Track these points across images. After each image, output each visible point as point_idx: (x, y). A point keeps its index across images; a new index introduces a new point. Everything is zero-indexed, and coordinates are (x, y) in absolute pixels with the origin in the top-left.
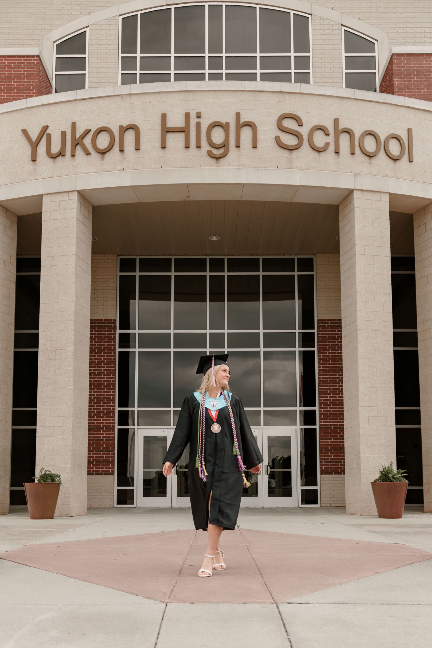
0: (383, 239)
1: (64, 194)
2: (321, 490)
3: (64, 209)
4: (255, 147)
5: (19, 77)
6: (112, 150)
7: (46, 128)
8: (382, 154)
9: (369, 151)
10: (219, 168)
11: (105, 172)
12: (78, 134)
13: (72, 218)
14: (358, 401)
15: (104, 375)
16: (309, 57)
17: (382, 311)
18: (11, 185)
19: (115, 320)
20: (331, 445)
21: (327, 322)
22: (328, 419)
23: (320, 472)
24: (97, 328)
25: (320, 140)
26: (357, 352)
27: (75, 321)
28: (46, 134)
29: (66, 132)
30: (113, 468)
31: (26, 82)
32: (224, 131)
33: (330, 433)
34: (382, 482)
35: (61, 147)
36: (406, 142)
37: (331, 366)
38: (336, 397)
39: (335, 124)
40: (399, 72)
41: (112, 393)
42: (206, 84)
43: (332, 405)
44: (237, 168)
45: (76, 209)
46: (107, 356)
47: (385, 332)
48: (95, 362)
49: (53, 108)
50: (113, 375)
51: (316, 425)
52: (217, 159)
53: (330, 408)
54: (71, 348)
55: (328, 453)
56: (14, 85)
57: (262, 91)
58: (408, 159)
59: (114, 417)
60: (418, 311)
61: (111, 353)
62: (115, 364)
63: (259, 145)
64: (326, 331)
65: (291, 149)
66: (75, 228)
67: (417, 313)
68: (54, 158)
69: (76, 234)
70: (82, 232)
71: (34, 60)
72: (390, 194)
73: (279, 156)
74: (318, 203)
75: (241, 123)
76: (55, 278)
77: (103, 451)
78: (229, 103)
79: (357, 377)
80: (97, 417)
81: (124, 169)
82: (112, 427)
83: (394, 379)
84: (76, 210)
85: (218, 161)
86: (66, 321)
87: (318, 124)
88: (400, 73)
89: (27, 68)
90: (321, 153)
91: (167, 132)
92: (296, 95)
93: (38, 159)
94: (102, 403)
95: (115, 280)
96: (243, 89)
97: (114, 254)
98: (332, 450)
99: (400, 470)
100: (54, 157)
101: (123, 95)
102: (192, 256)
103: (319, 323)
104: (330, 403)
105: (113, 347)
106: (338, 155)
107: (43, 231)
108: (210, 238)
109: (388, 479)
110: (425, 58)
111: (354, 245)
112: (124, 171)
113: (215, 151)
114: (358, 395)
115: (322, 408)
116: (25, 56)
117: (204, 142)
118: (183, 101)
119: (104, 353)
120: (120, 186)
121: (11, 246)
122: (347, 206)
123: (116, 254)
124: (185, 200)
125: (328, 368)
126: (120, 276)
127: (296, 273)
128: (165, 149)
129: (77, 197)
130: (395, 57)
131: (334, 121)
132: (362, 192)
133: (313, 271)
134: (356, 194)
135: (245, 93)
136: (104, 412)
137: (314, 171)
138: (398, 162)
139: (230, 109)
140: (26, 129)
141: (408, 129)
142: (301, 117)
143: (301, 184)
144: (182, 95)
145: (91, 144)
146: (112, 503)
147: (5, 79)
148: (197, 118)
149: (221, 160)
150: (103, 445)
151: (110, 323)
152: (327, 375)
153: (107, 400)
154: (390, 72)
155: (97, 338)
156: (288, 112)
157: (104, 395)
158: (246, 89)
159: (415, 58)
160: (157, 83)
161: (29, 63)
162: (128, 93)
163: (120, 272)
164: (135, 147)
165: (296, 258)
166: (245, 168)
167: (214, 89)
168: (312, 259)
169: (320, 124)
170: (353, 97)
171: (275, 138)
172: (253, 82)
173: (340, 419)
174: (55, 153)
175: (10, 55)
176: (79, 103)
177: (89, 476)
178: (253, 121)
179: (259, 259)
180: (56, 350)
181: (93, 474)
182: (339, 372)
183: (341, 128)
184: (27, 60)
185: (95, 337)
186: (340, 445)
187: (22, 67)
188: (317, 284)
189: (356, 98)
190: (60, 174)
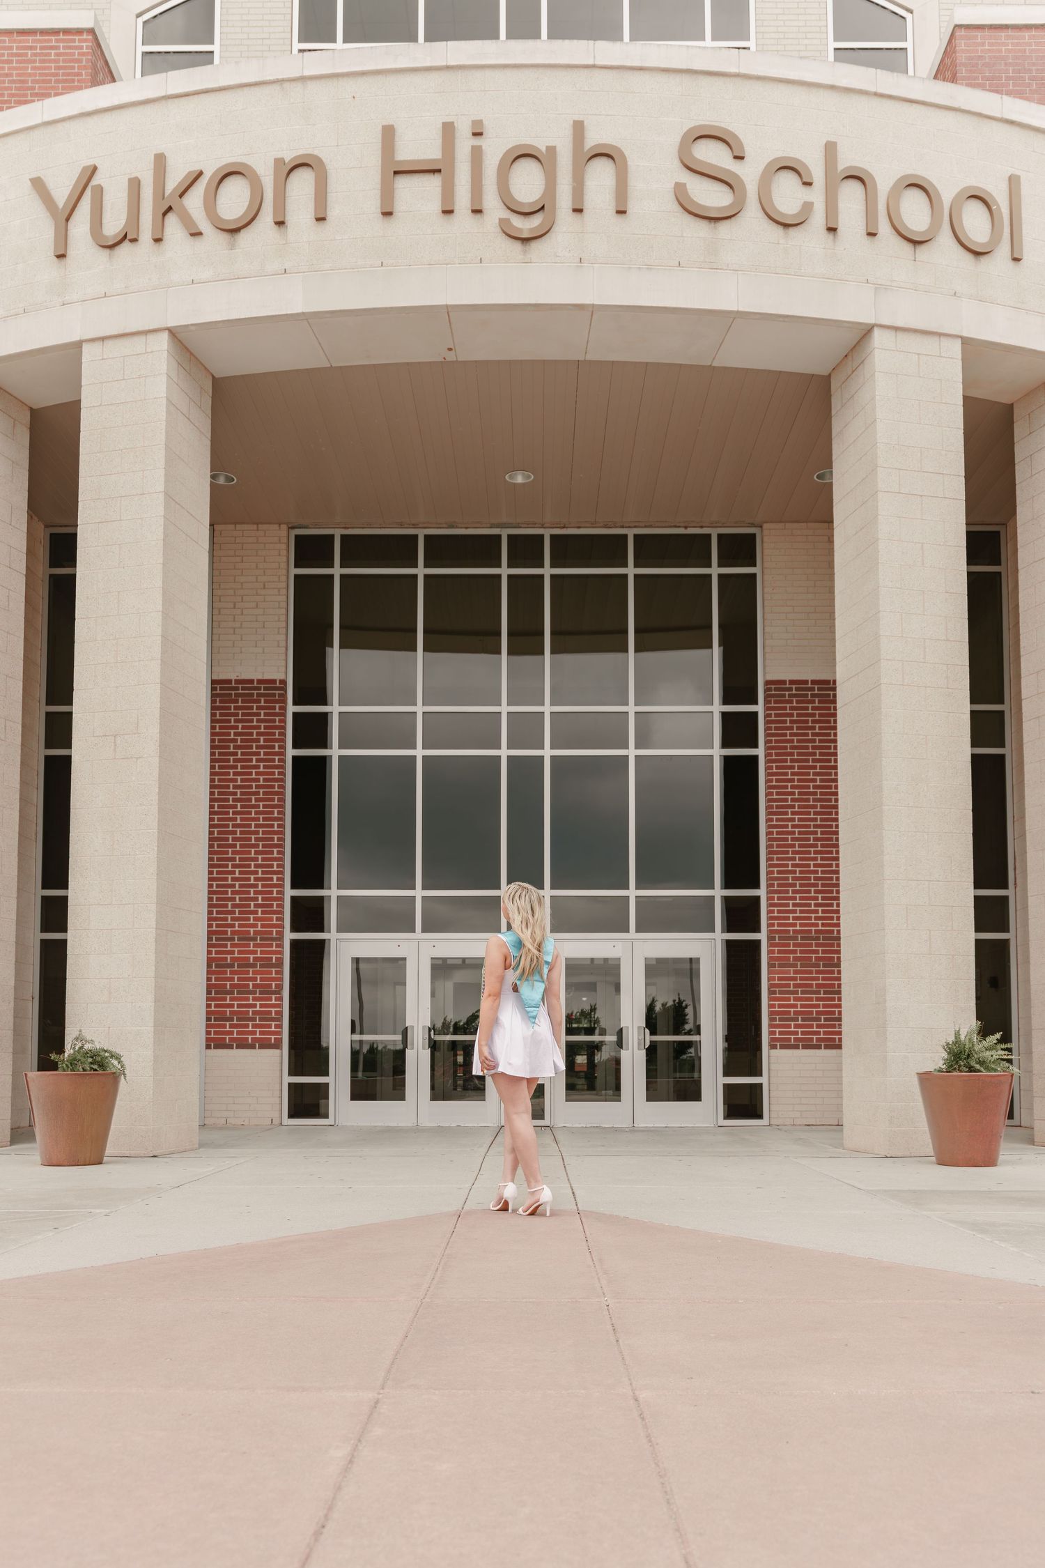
0: (946, 455)
1: (136, 339)
2: (771, 1085)
3: (134, 376)
4: (621, 212)
5: (44, 82)
6: (255, 221)
7: (92, 172)
8: (945, 237)
9: (914, 228)
10: (530, 264)
11: (238, 278)
12: (172, 184)
13: (155, 398)
14: (881, 869)
15: (256, 813)
17: (944, 638)
18: (6, 320)
19: (284, 682)
20: (794, 979)
21: (788, 686)
22: (788, 918)
23: (769, 1043)
24: (240, 700)
25: (788, 196)
26: (879, 741)
27: (164, 664)
28: (90, 191)
29: (139, 181)
30: (280, 1033)
32: (542, 172)
33: (794, 952)
34: (947, 1072)
35: (128, 220)
36: (1005, 211)
37: (797, 791)
38: (809, 866)
39: (826, 155)
40: (971, 71)
41: (275, 855)
42: (502, 50)
43: (799, 883)
44: (576, 264)
45: (166, 375)
46: (265, 767)
47: (950, 691)
48: (236, 780)
49: (107, 119)
50: (279, 813)
51: (760, 932)
52: (526, 241)
53: (794, 892)
54: (151, 730)
55: (789, 999)
57: (641, 69)
58: (1010, 253)
59: (282, 913)
61: (275, 759)
62: (283, 787)
63: (632, 207)
64: (785, 708)
65: (714, 218)
66: (163, 426)
68: (111, 247)
69: (165, 441)
70: (182, 440)
71: (80, 41)
72: (966, 342)
73: (685, 235)
75: (586, 150)
76: (113, 552)
77: (254, 993)
78: (556, 99)
79: (879, 805)
80: (240, 912)
81: (285, 270)
82: (276, 934)
83: (973, 809)
84: (164, 379)
85: (528, 247)
86: (141, 662)
87: (783, 155)
88: (974, 73)
89: (64, 61)
90: (792, 231)
91: (396, 173)
92: (727, 80)
93: (71, 253)
94: (252, 879)
95: (284, 585)
96: (591, 62)
97: (280, 524)
98: (796, 992)
100: (111, 245)
101: (283, 80)
102: (467, 528)
103: (770, 689)
104: (794, 879)
105: (279, 745)
106: (835, 236)
108: (511, 477)
109: (966, 1066)
110: (1034, 36)
111: (874, 470)
112: (285, 275)
113: (518, 222)
114: (882, 855)
115: (776, 892)
116: (59, 32)
117: (492, 202)
118: (438, 92)
119: (258, 760)
120: (277, 314)
122: (853, 372)
123: (285, 524)
124: (444, 358)
125: (790, 797)
126: (296, 577)
127: (715, 571)
128: (391, 217)
129: (168, 346)
130: (961, 32)
131: (823, 150)
132: (893, 333)
133: (755, 566)
134: (878, 335)
135: (596, 72)
136: (257, 899)
137: (773, 275)
138: (983, 259)
139: (557, 112)
140: (42, 177)
141: (1010, 178)
142: (741, 137)
143: (741, 309)
144: (434, 78)
145: (204, 209)
146: (277, 1114)
147: (11, 88)
148: (474, 137)
149: (535, 244)
150: (255, 979)
151: (272, 687)
152: (786, 813)
153: (263, 873)
154: (948, 75)
155: (240, 725)
156: (707, 123)
157: (257, 859)
158: (599, 62)
159: (1010, 36)
161: (70, 47)
162: (298, 75)
163: (296, 566)
164: (314, 214)
165: (714, 533)
166: (594, 265)
167: (517, 62)
168: (752, 537)
169: (787, 155)
170: (873, 89)
171: (674, 188)
172: (618, 44)
173: (816, 918)
174: (113, 233)
175: (24, 29)
176: (172, 104)
177: (209, 1051)
178: (619, 145)
179: (625, 536)
180: (115, 736)
181: (231, 1047)
182: (815, 807)
183: (841, 167)
184: (63, 41)
185: (236, 721)
186: (817, 979)
187: (53, 57)
188: (766, 596)
189: (880, 91)
190: (126, 287)
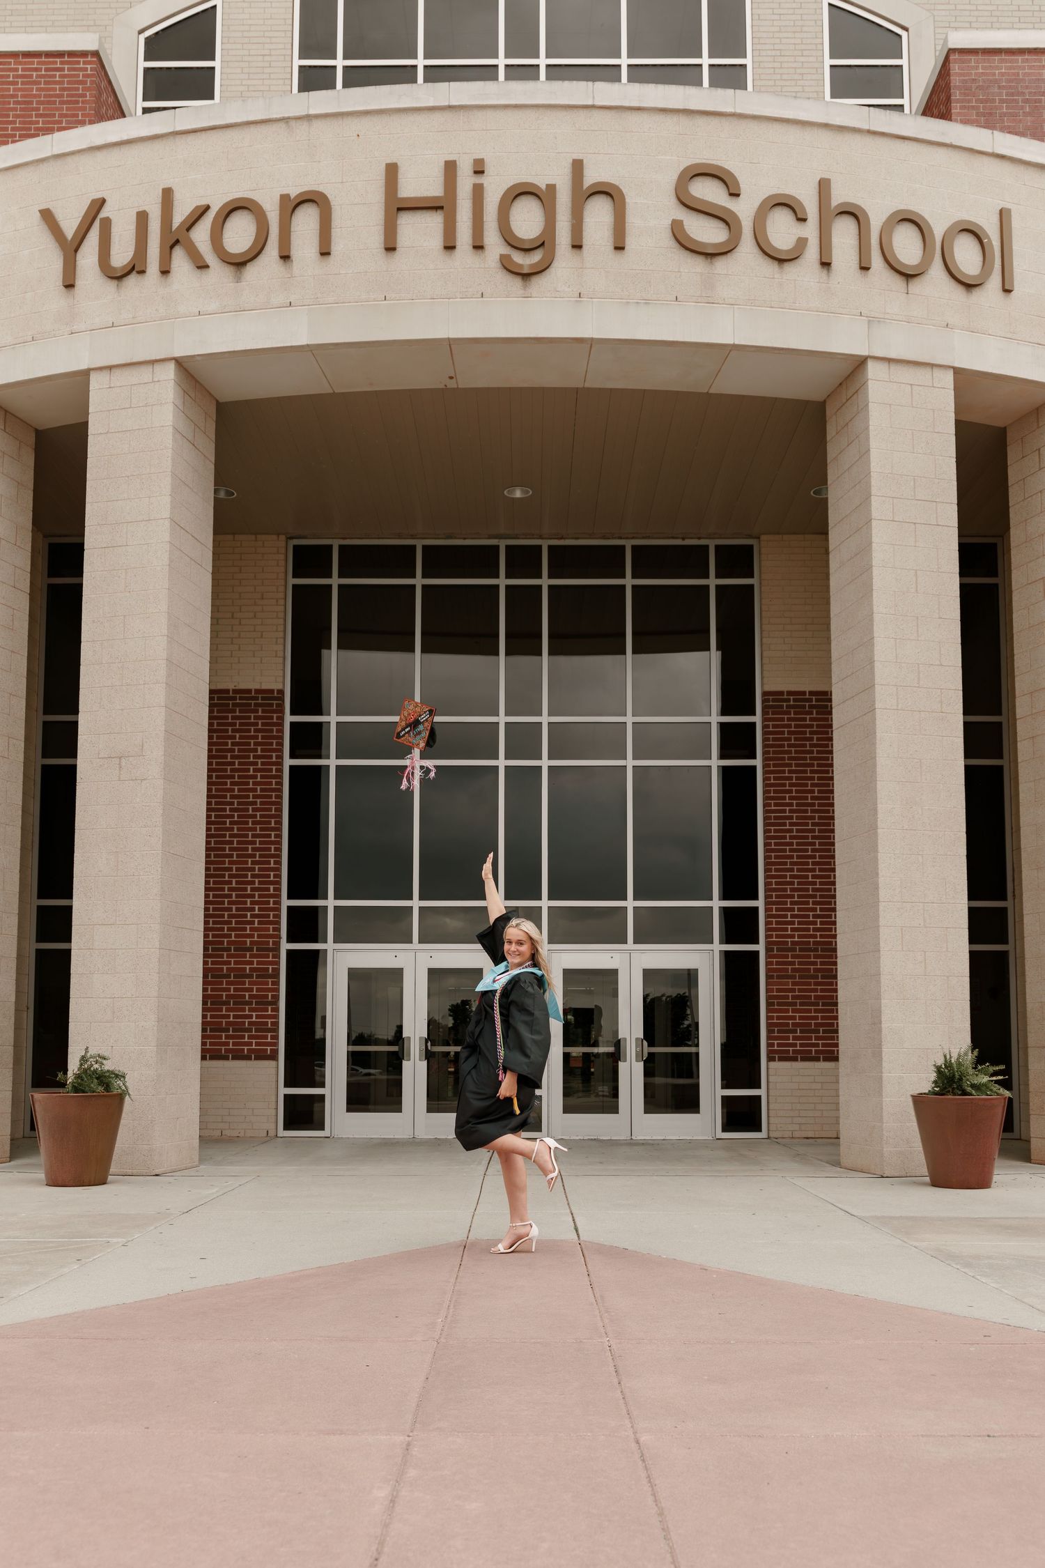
0: (939, 483)
1: (143, 369)
2: (770, 1097)
3: (141, 405)
4: (619, 248)
5: (48, 103)
6: (260, 255)
7: (100, 204)
8: (937, 269)
9: (906, 263)
10: (530, 299)
11: (245, 310)
12: (178, 219)
13: (162, 426)
14: (877, 888)
15: (253, 823)
16: (744, 66)
17: (938, 663)
18: (13, 348)
19: (281, 692)
20: (793, 990)
21: (785, 697)
22: (786, 930)
23: (768, 1055)
24: (238, 710)
25: (782, 231)
26: (874, 766)
27: (167, 684)
28: (98, 222)
29: (147, 214)
30: (276, 1044)
31: (66, 116)
32: (542, 209)
33: (792, 963)
34: (941, 1094)
35: (135, 252)
36: (996, 243)
37: (795, 802)
38: (807, 877)
39: (820, 193)
40: (964, 94)
41: (272, 865)
42: (501, 91)
43: (798, 895)
44: (576, 299)
45: (172, 404)
46: (262, 777)
47: (944, 714)
48: (233, 790)
49: (115, 154)
50: (275, 821)
51: (758, 943)
52: (526, 276)
53: (792, 903)
54: (156, 752)
55: (787, 1011)
56: (38, 122)
57: (638, 109)
58: (1000, 285)
59: (279, 923)
60: (1018, 667)
61: (271, 770)
62: (280, 797)
63: (630, 242)
64: (783, 720)
65: (710, 254)
66: (169, 453)
67: (1016, 670)
68: (119, 278)
69: (170, 467)
70: (187, 463)
71: (85, 63)
72: (958, 372)
73: (682, 270)
74: (774, 396)
75: (585, 187)
76: (119, 577)
77: (251, 1003)
78: (556, 138)
79: (873, 828)
80: (237, 923)
81: (290, 303)
82: (273, 945)
83: (967, 833)
84: (170, 407)
85: (528, 282)
86: (146, 686)
87: (778, 193)
88: (968, 96)
89: (69, 83)
90: (787, 266)
91: (399, 209)
92: (723, 119)
93: (79, 283)
94: (249, 889)
95: (281, 595)
96: (590, 103)
97: (278, 534)
98: (795, 1004)
99: (988, 1066)
100: (119, 276)
101: (289, 118)
102: (465, 539)
103: (768, 700)
104: (793, 890)
105: (276, 755)
106: (828, 270)
107: (89, 461)
108: (508, 492)
109: (958, 1089)
110: (1027, 59)
111: (868, 497)
112: (290, 308)
113: (519, 258)
114: (877, 874)
115: (774, 903)
116: (64, 54)
117: (492, 237)
118: (441, 131)
119: (255, 770)
120: (282, 345)
121: (18, 501)
122: (847, 400)
123: (283, 534)
124: (446, 386)
125: (788, 808)
126: (294, 586)
127: (713, 582)
128: (393, 253)
129: (175, 375)
130: (955, 56)
131: (817, 187)
132: (886, 364)
133: (753, 577)
134: (871, 367)
135: (596, 113)
136: (255, 911)
137: (768, 308)
138: (976, 293)
139: (557, 151)
140: (51, 209)
141: (1001, 211)
142: (736, 175)
143: (737, 342)
144: (437, 117)
145: (210, 242)
146: (273, 1126)
147: (15, 109)
148: (476, 175)
149: (535, 279)
150: (252, 990)
151: (270, 698)
152: (785, 824)
153: (260, 883)
154: (943, 96)
155: (238, 735)
156: (704, 161)
157: (253, 869)
158: (598, 103)
159: (1004, 59)
160: (374, 87)
161: (75, 69)
162: (304, 113)
163: (295, 576)
164: (318, 248)
165: (712, 544)
166: (594, 300)
167: (518, 103)
168: (750, 549)
169: (782, 192)
170: (866, 127)
171: (672, 225)
172: (616, 86)
173: (814, 930)
174: (121, 265)
175: (29, 52)
176: (180, 140)
177: (205, 1062)
178: (617, 183)
179: (623, 547)
180: (120, 758)
181: (226, 1058)
182: (813, 818)
183: (834, 203)
184: (68, 63)
185: (233, 731)
186: (816, 990)
187: (57, 79)
188: (763, 607)
189: (872, 128)
190: (133, 318)
